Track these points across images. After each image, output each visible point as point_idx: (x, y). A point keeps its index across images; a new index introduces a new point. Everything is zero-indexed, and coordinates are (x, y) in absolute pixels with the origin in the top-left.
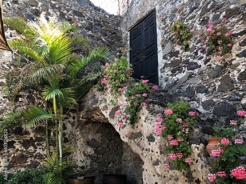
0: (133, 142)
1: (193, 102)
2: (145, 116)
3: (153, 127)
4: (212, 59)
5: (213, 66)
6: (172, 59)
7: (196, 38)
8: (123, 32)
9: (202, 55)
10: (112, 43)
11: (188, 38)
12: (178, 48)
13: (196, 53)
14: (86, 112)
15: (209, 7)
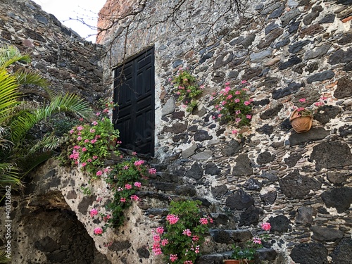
0: (115, 255)
1: (201, 186)
2: (137, 218)
3: (148, 235)
4: (227, 131)
5: (228, 140)
6: (175, 122)
7: (208, 98)
8: (105, 69)
9: (214, 123)
10: (87, 85)
11: (197, 97)
12: (183, 108)
13: (207, 119)
14: (38, 196)
15: (225, 59)
